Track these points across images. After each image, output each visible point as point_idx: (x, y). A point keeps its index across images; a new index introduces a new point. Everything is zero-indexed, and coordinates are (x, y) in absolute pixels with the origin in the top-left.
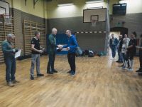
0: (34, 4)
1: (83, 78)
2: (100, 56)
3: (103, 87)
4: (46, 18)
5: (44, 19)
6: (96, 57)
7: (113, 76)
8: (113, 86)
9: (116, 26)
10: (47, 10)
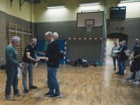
0: (21, 6)
1: (83, 92)
2: (95, 66)
3: (110, 103)
4: (33, 21)
5: (31, 23)
6: (91, 67)
7: (118, 90)
8: (121, 102)
9: (115, 32)
10: (34, 13)
